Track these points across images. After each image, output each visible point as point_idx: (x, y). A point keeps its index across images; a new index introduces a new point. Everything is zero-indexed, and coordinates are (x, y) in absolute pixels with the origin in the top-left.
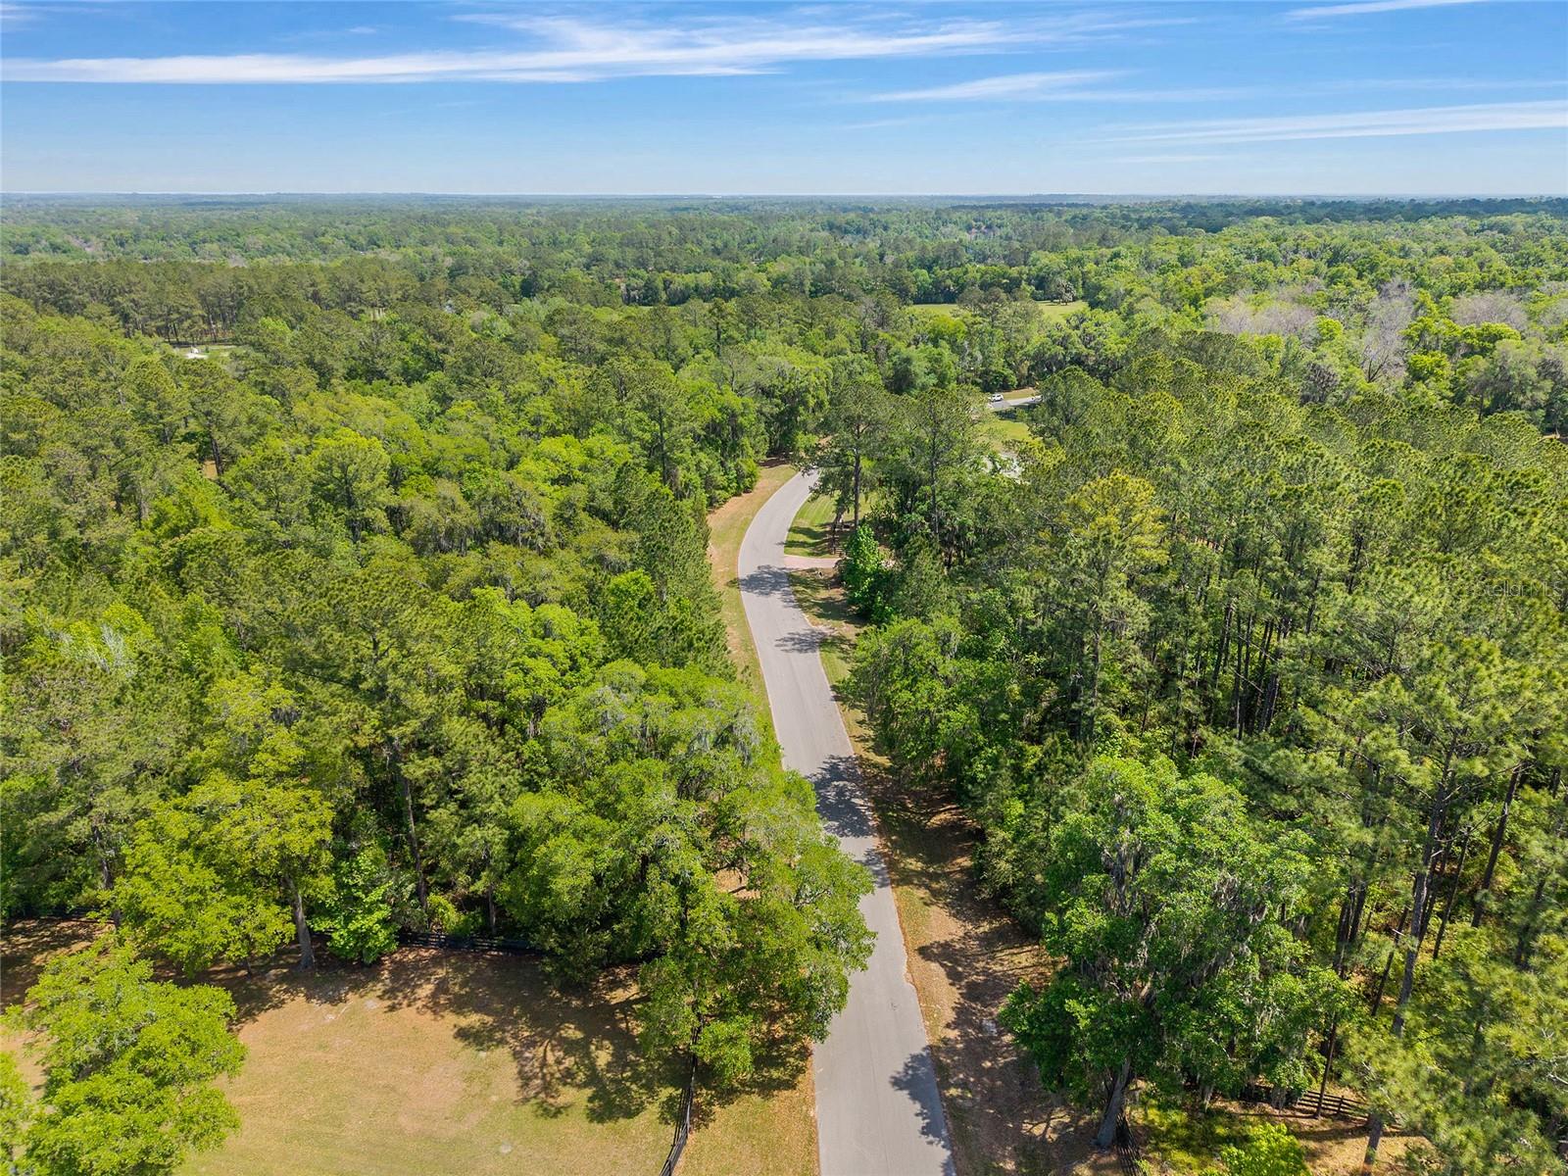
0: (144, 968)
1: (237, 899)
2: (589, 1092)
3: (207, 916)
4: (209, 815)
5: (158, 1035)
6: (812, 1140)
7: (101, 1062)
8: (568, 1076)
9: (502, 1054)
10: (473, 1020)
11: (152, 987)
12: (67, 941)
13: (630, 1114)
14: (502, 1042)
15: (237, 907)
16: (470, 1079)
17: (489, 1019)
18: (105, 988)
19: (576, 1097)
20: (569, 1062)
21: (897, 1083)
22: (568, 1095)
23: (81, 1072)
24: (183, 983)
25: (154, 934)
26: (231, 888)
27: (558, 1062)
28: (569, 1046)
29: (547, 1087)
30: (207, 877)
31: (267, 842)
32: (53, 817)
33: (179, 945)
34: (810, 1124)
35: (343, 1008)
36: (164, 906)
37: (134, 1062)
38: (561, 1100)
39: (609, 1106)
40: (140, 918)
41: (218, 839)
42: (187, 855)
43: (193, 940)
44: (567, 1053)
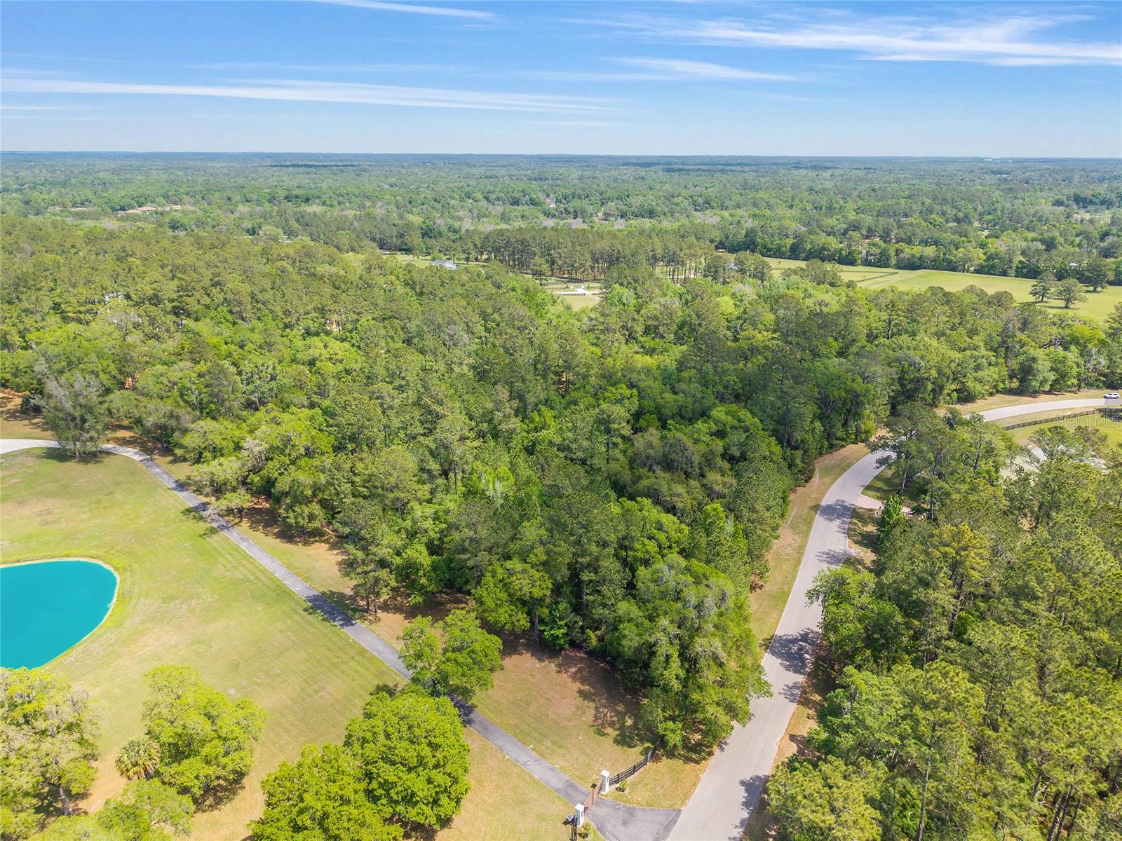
0: (478, 622)
1: (512, 607)
2: (617, 732)
3: (501, 611)
4: (510, 573)
5: (477, 646)
6: (695, 785)
7: (459, 649)
8: (612, 724)
9: (592, 705)
10: (587, 688)
11: (480, 630)
12: (458, 601)
13: (630, 747)
14: (593, 701)
15: (512, 610)
16: (578, 708)
17: (592, 691)
18: (466, 625)
19: (612, 732)
20: (615, 719)
21: (742, 783)
22: (609, 730)
23: (453, 651)
24: (489, 632)
25: (484, 611)
26: (512, 602)
27: (611, 717)
28: (618, 713)
29: (603, 725)
30: (504, 596)
31: (526, 589)
32: (464, 557)
33: (491, 618)
34: (698, 779)
35: (543, 664)
36: (490, 603)
37: (468, 653)
38: (606, 731)
39: (624, 740)
40: (482, 603)
41: (510, 583)
42: (500, 585)
43: (495, 618)
44: (616, 715)
